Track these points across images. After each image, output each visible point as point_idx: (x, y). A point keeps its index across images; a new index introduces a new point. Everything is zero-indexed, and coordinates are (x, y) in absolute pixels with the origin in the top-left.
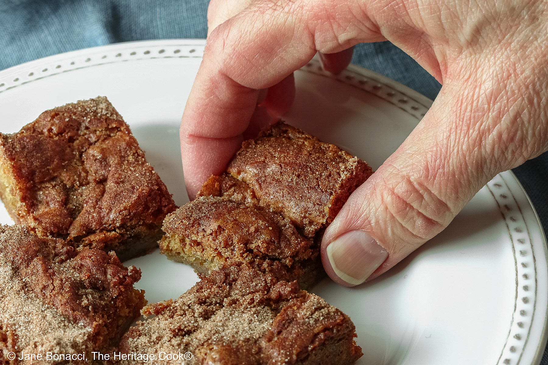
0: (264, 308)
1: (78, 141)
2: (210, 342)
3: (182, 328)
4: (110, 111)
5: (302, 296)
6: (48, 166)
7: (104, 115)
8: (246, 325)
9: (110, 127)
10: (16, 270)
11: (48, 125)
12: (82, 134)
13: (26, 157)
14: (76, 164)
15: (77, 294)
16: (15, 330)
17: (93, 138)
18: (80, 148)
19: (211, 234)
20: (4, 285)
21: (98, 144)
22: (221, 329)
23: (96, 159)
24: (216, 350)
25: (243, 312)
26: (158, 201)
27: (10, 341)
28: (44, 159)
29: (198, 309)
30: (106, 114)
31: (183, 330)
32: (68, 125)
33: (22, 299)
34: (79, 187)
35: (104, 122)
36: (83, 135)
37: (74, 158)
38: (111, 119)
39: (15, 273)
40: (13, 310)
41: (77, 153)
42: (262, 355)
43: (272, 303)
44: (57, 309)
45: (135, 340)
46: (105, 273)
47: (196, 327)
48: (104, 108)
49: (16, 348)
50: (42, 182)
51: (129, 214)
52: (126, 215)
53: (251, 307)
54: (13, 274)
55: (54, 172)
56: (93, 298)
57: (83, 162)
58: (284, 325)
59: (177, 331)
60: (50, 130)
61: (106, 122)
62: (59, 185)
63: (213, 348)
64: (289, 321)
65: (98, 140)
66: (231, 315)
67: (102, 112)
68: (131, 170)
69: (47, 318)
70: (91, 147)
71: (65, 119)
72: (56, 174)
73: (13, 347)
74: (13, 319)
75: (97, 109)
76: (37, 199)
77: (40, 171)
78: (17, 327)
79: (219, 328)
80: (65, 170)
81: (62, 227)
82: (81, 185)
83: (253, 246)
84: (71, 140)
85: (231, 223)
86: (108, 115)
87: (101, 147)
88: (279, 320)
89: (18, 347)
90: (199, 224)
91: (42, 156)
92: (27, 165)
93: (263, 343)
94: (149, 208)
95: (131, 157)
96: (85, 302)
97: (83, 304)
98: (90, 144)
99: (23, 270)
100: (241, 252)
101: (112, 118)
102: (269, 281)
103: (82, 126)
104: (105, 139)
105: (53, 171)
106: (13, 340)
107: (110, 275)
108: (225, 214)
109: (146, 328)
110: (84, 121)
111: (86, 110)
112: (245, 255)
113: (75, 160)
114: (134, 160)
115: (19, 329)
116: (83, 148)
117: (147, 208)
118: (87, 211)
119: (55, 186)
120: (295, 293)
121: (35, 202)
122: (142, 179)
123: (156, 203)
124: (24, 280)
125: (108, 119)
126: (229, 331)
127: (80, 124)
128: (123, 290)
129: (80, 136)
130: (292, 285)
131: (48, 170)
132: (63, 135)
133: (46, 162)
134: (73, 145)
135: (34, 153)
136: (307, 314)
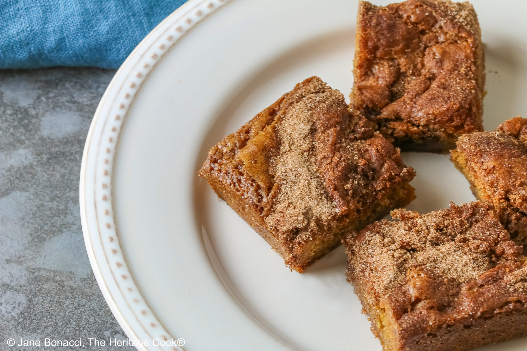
0: (484, 257)
1: (428, 36)
2: (423, 267)
3: (410, 244)
4: (467, 21)
5: (521, 261)
6: (393, 47)
7: (460, 22)
8: (460, 266)
9: (460, 35)
10: (313, 131)
11: (409, 12)
12: (434, 30)
13: (377, 32)
14: (418, 54)
15: (346, 175)
16: (281, 185)
17: (441, 39)
18: (428, 42)
19: (486, 170)
20: (296, 141)
21: (443, 45)
22: (439, 259)
23: (434, 58)
24: (422, 277)
25: (466, 254)
26: (463, 119)
27: (272, 192)
28: (391, 40)
29: (433, 234)
30: (463, 22)
31: (410, 246)
32: (425, 19)
33: (303, 160)
34: (411, 75)
35: (457, 28)
36: (435, 33)
37: (418, 49)
38: (464, 28)
39: (311, 134)
40: (290, 166)
41: (422, 45)
42: (456, 299)
43: (493, 256)
44: (324, 181)
45: (372, 235)
46: (382, 165)
47: (422, 248)
48: (464, 16)
49: (274, 200)
50: (382, 58)
51: (435, 119)
52: (431, 119)
53: (474, 252)
54: (309, 134)
55: (396, 54)
56: (358, 183)
57: (425, 55)
58: (489, 281)
59: (405, 244)
60: (409, 17)
61: (458, 29)
62: (394, 67)
63: (421, 275)
64: (495, 279)
65: (445, 42)
66: (455, 251)
67: (459, 18)
68: (456, 81)
69: (311, 186)
70: (437, 45)
71: (425, 13)
72: (396, 57)
73: (272, 198)
74: (285, 174)
75: (457, 15)
76: (371, 71)
77: (384, 49)
78: (284, 182)
79: (438, 258)
80: (405, 56)
81: (378, 105)
82: (413, 74)
83: (511, 196)
84: (423, 32)
85: (504, 169)
86: (463, 24)
87: (445, 49)
88: (488, 275)
89: (276, 200)
90: (482, 156)
91: (390, 37)
92: (374, 40)
93: (464, 289)
94: (453, 121)
95: (463, 69)
96: (348, 186)
97: (345, 186)
98: (437, 42)
99: (319, 135)
100: (500, 197)
101: (465, 27)
102: (501, 236)
103: (438, 24)
104: (451, 43)
106: (275, 193)
107: (385, 169)
108: (505, 158)
109: (387, 229)
110: (441, 20)
111: (447, 11)
112: (502, 201)
113: (418, 51)
114: (464, 73)
115: (285, 186)
116: (430, 43)
117: (451, 120)
118: (404, 99)
119: (391, 66)
120: (516, 257)
121: (369, 72)
122: (460, 93)
123: (460, 119)
124: (314, 143)
125: (461, 27)
126: (444, 265)
127: (436, 21)
128: (388, 186)
129: (432, 31)
130: (517, 249)
131: (391, 50)
132: (418, 25)
133: (392, 44)
134: (422, 37)
135: (385, 32)
136: (512, 281)
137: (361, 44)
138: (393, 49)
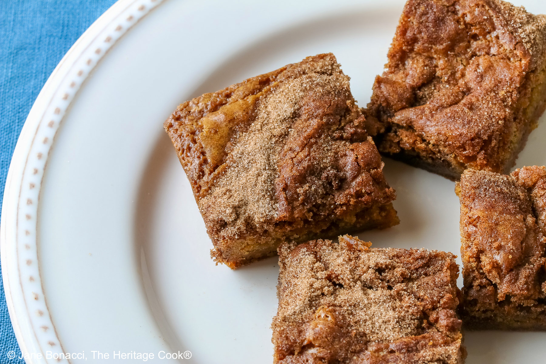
0: (414, 320)
1: (480, 42)
2: (338, 308)
3: (339, 278)
4: (530, 38)
5: (453, 338)
6: (434, 45)
7: (520, 37)
8: (380, 321)
9: (515, 52)
10: (295, 115)
11: (466, 10)
12: (489, 39)
13: (421, 23)
14: (462, 61)
15: (305, 177)
16: (229, 167)
17: (493, 51)
18: (478, 49)
19: (470, 218)
20: (271, 121)
21: (493, 59)
22: (362, 306)
23: (476, 71)
24: (327, 321)
25: (394, 310)
26: (477, 151)
27: (216, 172)
28: (434, 36)
29: (369, 275)
30: (523, 38)
31: (338, 280)
32: (482, 22)
33: (267, 146)
34: (446, 82)
35: (514, 43)
36: (489, 41)
37: (464, 54)
38: (522, 45)
39: (292, 118)
40: (250, 149)
41: (470, 52)
42: (355, 358)
43: (425, 321)
44: (279, 177)
45: (307, 253)
46: (355, 178)
47: (350, 287)
48: (528, 31)
50: (419, 54)
52: (441, 140)
53: (404, 310)
54: (289, 118)
55: (436, 53)
56: (316, 190)
57: (469, 64)
58: (402, 349)
59: (333, 276)
60: (464, 15)
61: (515, 45)
62: (430, 67)
63: (328, 317)
64: (410, 349)
65: (497, 55)
66: (384, 301)
67: (521, 33)
68: (488, 104)
69: (259, 178)
70: (486, 56)
71: (484, 15)
72: (435, 56)
73: (213, 179)
74: (241, 156)
75: (520, 27)
76: (404, 65)
77: (423, 44)
78: (234, 165)
79: (361, 304)
80: (446, 59)
81: (393, 106)
82: (448, 82)
83: (483, 258)
84: (475, 37)
85: (489, 223)
86: (523, 40)
87: (492, 63)
88: (405, 342)
89: (217, 182)
90: (474, 200)
91: (434, 32)
92: (415, 31)
93: (372, 348)
94: (465, 150)
95: (503, 92)
96: (300, 191)
97: (298, 190)
98: (488, 53)
99: (299, 123)
100: (471, 255)
101: (525, 45)
102: (442, 302)
103: (495, 32)
104: (503, 58)
105: (435, 51)
106: (219, 173)
107: (356, 182)
108: (496, 211)
109: (327, 251)
110: (499, 29)
111: (511, 21)
113: (463, 57)
114: (502, 97)
115: (233, 169)
116: (479, 51)
117: (463, 147)
118: (424, 108)
119: (426, 66)
120: (449, 330)
121: (400, 65)
122: (484, 120)
123: (473, 150)
124: (289, 130)
125: (520, 44)
126: (363, 314)
127: (494, 29)
128: (351, 203)
129: (486, 39)
130: (453, 322)
131: (432, 48)
132: (472, 28)
133: (433, 40)
134: (473, 43)
135: (431, 25)
136: (427, 358)
137: (399, 32)
138: (434, 46)
